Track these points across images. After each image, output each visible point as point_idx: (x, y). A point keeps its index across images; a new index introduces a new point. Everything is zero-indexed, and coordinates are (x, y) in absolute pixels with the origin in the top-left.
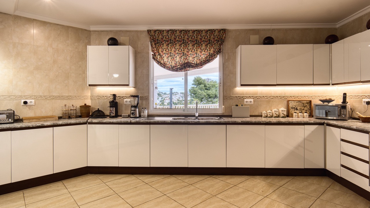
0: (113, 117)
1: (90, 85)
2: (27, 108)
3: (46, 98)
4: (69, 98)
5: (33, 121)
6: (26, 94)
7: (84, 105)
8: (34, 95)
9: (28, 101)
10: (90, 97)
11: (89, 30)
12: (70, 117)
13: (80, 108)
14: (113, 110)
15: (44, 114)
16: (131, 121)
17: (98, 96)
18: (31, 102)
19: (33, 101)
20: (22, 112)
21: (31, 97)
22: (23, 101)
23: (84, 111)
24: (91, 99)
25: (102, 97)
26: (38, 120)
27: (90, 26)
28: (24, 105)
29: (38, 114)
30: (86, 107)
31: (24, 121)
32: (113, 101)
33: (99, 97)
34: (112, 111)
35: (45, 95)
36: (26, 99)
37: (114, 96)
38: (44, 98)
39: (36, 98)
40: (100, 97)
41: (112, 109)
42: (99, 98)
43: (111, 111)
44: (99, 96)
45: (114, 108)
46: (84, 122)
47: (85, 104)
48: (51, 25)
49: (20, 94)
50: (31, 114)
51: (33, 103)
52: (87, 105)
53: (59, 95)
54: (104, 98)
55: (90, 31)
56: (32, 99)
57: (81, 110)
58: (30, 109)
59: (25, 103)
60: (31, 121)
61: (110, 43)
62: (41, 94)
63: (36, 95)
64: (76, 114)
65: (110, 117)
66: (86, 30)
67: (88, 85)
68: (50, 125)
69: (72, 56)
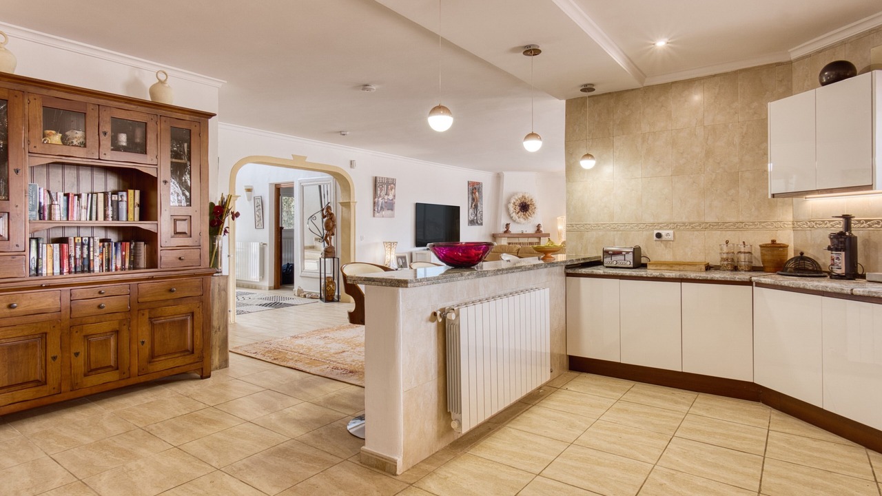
0: (840, 277)
1: (773, 196)
2: (662, 245)
3: (691, 227)
4: (738, 226)
5: (662, 268)
6: (661, 221)
7: (770, 242)
8: (672, 221)
9: (663, 233)
10: (790, 223)
11: (789, 59)
12: (736, 269)
13: (761, 250)
14: (838, 258)
15: (688, 259)
16: (852, 290)
17: (810, 221)
18: (668, 234)
19: (671, 232)
20: (656, 253)
21: (667, 226)
22: (656, 232)
23: (768, 258)
24: (794, 229)
25: (820, 224)
26: (670, 268)
27: (789, 51)
28: (657, 239)
29: (680, 258)
30: (774, 247)
31: (648, 267)
32: (841, 234)
33: (814, 224)
34: (836, 261)
35: (692, 220)
36: (661, 228)
37: (847, 218)
38: (690, 228)
39: (676, 226)
40: (816, 224)
41: (835, 256)
42: (813, 227)
43: (833, 260)
44: (813, 221)
45: (843, 253)
46: (743, 280)
47: (773, 242)
48: (702, 81)
49: (652, 221)
50: (668, 257)
51: (671, 237)
52: (777, 242)
53: (717, 221)
54: (826, 226)
55: (790, 63)
56: (670, 229)
57: (763, 255)
58: (666, 247)
59: (659, 236)
60: (659, 268)
61: (826, 78)
62: (684, 220)
63: (675, 221)
64: (752, 262)
65: (831, 278)
66: (778, 64)
67: (770, 196)
68: (674, 277)
69: (746, 134)
